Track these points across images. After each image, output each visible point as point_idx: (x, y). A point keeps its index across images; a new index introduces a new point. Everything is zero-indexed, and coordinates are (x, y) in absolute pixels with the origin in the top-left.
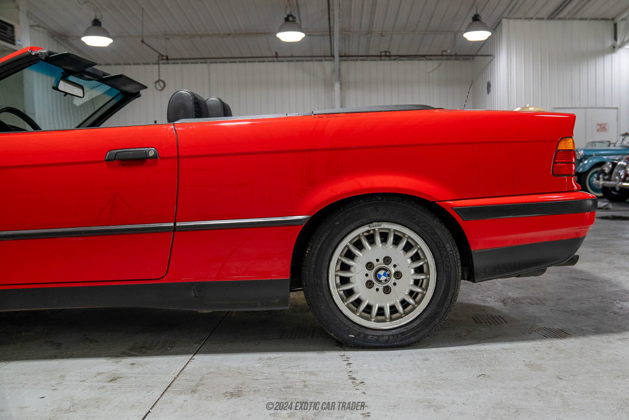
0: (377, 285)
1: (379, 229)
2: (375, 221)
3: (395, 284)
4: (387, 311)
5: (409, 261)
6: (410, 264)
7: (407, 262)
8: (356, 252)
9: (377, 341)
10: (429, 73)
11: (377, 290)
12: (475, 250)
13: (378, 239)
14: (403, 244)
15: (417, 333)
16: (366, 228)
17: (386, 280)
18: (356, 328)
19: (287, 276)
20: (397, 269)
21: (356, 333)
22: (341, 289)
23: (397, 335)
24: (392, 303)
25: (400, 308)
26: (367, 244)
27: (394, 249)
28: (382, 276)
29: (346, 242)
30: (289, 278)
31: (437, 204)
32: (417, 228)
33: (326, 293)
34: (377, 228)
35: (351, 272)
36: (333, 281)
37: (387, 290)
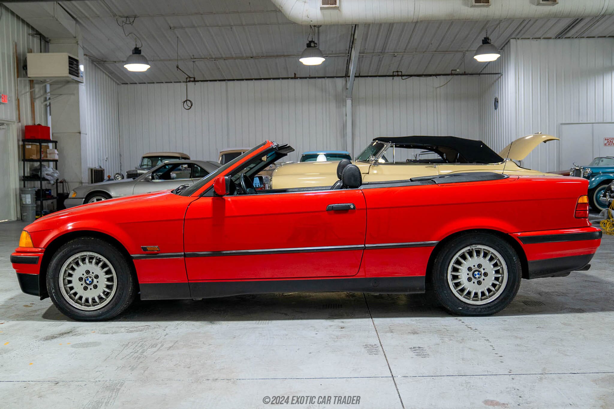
0: (473, 280)
1: (475, 248)
2: (474, 244)
3: (484, 279)
4: (480, 295)
5: (492, 267)
6: (493, 268)
7: (491, 267)
8: (463, 261)
9: (474, 311)
10: (436, 88)
11: (474, 283)
12: (529, 261)
13: (475, 254)
14: (489, 257)
15: (497, 307)
16: (468, 248)
17: (479, 277)
18: (463, 304)
19: (424, 275)
20: (485, 271)
21: (462, 307)
22: (453, 282)
23: (486, 308)
24: (482, 290)
25: (487, 293)
26: (469, 257)
27: (484, 260)
28: (477, 275)
29: (457, 256)
30: (425, 276)
31: (509, 235)
32: (498, 248)
33: (446, 284)
34: (474, 248)
35: (459, 272)
36: (449, 277)
37: (479, 283)
